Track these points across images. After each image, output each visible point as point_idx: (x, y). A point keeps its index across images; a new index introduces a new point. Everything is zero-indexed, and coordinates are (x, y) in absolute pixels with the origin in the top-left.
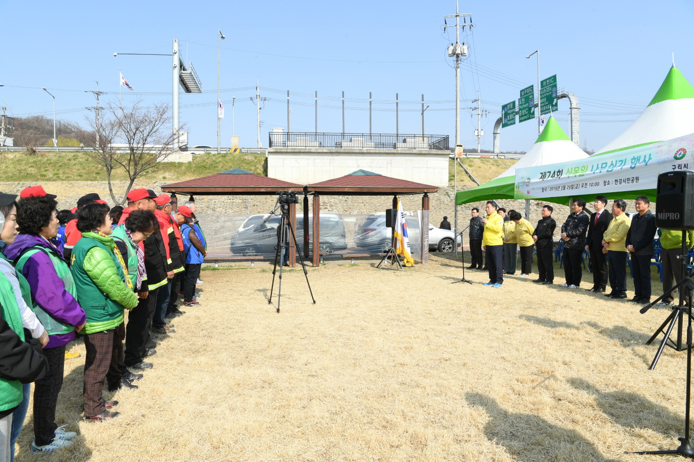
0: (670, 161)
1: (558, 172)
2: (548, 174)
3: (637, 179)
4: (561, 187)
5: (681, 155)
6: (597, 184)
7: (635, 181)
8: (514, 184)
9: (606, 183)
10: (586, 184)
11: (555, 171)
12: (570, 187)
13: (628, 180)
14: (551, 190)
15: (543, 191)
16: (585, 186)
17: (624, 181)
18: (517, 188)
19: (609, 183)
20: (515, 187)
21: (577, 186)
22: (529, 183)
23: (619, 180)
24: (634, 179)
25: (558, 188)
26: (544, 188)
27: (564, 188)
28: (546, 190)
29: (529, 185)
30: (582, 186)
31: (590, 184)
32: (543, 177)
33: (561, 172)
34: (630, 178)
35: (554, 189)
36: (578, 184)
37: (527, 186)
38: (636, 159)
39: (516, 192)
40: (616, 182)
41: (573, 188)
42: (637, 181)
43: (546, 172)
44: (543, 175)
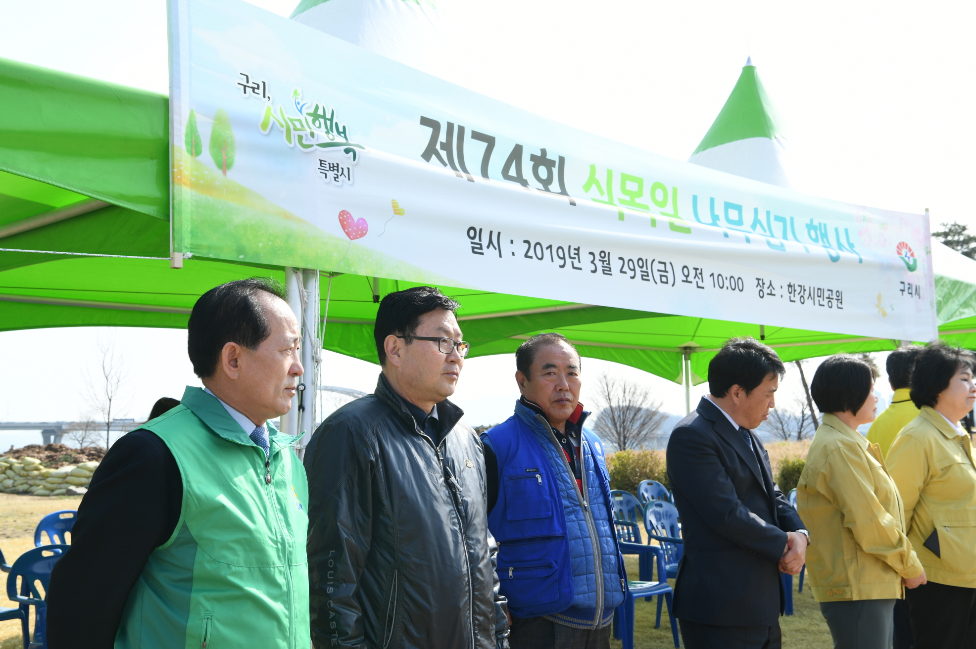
0: (900, 268)
1: (536, 162)
3: (839, 298)
4: (586, 259)
6: (737, 284)
7: (834, 302)
10: (698, 273)
11: (517, 153)
12: (634, 270)
13: (819, 295)
14: (531, 253)
15: (481, 248)
16: (697, 282)
17: (810, 295)
18: (206, 155)
19: (774, 289)
20: (183, 138)
21: (666, 271)
22: (351, 154)
23: (798, 289)
24: (832, 295)
25: (575, 258)
26: (481, 230)
27: (605, 263)
28: (497, 246)
29: (346, 172)
30: (685, 279)
31: (711, 276)
32: (443, 154)
33: (555, 171)
34: (823, 289)
35: (547, 253)
36: (665, 264)
37: (331, 174)
38: (818, 232)
39: (195, 185)
40: (790, 293)
41: (648, 276)
42: (840, 305)
43: (460, 130)
44: (443, 137)
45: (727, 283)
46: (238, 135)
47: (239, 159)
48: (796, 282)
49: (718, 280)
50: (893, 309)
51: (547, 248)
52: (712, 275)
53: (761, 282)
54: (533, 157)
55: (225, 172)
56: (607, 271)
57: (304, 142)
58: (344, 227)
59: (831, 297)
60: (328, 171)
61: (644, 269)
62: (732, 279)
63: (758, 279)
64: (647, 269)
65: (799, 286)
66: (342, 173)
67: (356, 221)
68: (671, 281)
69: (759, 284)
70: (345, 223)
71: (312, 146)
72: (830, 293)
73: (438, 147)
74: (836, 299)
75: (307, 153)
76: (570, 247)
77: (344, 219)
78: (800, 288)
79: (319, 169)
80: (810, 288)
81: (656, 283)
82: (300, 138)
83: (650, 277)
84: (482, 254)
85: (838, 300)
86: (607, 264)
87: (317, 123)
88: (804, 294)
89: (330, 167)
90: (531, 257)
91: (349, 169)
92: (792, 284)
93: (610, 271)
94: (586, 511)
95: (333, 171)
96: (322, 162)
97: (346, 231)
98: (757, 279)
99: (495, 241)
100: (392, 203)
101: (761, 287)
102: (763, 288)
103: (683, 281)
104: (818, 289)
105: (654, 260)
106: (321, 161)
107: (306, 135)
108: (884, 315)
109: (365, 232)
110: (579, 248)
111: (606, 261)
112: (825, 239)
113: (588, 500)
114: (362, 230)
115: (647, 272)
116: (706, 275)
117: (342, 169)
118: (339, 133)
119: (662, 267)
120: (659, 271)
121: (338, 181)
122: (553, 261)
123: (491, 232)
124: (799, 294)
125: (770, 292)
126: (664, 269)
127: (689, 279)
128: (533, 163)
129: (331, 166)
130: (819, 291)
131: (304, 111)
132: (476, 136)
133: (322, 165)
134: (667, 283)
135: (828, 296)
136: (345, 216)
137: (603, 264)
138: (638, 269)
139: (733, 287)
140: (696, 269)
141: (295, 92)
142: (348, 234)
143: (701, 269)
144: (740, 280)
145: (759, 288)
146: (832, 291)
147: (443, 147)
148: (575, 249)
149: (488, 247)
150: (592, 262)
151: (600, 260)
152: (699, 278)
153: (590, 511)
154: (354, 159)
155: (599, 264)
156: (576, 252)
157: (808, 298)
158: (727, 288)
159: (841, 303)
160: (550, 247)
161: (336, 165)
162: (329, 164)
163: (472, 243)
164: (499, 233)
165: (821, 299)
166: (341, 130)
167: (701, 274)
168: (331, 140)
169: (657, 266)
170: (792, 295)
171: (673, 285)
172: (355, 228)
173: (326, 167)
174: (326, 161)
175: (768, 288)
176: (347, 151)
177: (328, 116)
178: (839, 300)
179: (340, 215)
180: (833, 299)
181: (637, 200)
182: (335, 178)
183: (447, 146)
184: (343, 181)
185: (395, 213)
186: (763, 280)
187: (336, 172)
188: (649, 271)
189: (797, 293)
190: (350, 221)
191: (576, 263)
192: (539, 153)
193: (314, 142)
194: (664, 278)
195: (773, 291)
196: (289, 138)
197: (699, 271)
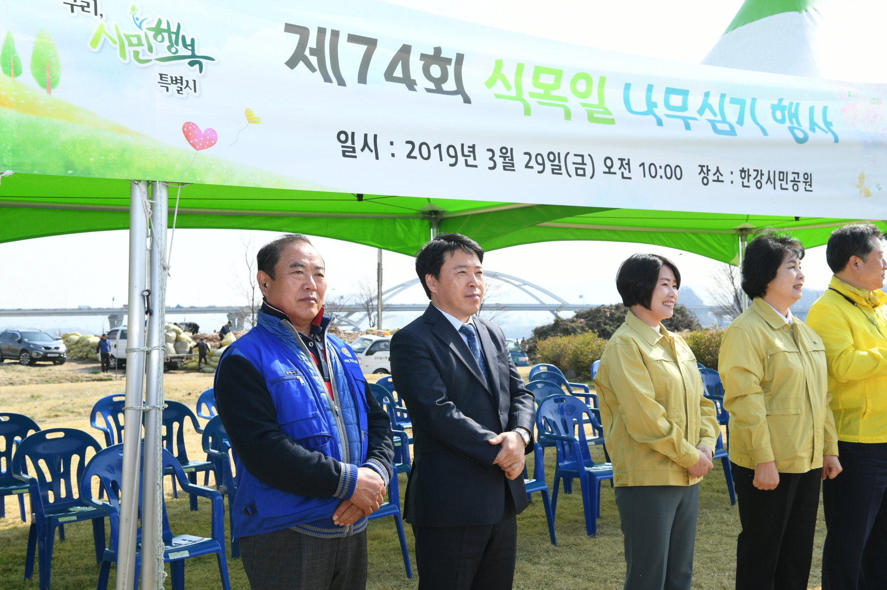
1: (428, 60)
2: (351, 57)
3: (808, 180)
6: (674, 172)
7: (802, 186)
9: (711, 177)
10: (625, 164)
11: (406, 50)
12: (543, 164)
13: (781, 178)
14: (416, 153)
15: (354, 151)
16: (622, 173)
17: (769, 178)
18: (27, 76)
19: (722, 175)
21: (583, 163)
22: (197, 66)
23: (754, 174)
24: (798, 178)
25: (469, 156)
26: (353, 134)
27: (507, 159)
28: (373, 148)
29: (191, 84)
30: (607, 170)
31: (640, 166)
32: (314, 60)
33: (451, 69)
34: (787, 173)
35: (435, 153)
36: (582, 156)
37: (173, 88)
38: (786, 112)
40: (743, 178)
41: (560, 169)
42: (808, 188)
43: (335, 34)
44: (312, 43)
45: (661, 172)
46: (62, 54)
48: (751, 167)
49: (650, 171)
50: (880, 189)
51: (435, 148)
52: (643, 164)
53: (705, 169)
54: (423, 57)
55: (49, 91)
56: (509, 166)
57: (141, 57)
58: (188, 138)
59: (796, 179)
60: (170, 84)
61: (556, 162)
62: (668, 168)
63: (702, 166)
64: (559, 162)
65: (754, 170)
66: (187, 86)
67: (203, 131)
68: (589, 172)
69: (702, 170)
70: (190, 134)
71: (150, 60)
72: (796, 176)
73: (307, 53)
74: (804, 182)
75: (144, 68)
76: (462, 145)
77: (189, 131)
78: (756, 172)
79: (159, 82)
80: (769, 171)
81: (570, 176)
83: (563, 170)
84: (355, 157)
85: (806, 183)
86: (509, 160)
87: (159, 38)
88: (761, 179)
89: (172, 80)
90: (415, 158)
91: (195, 81)
92: (746, 169)
93: (513, 166)
94: (338, 415)
95: (176, 84)
96: (163, 76)
97: (191, 142)
98: (700, 166)
99: (371, 145)
100: (246, 112)
101: (705, 174)
102: (708, 175)
103: (605, 173)
104: (780, 172)
105: (568, 153)
106: (161, 75)
107: (143, 50)
108: (868, 194)
109: (213, 142)
110: (474, 145)
111: (509, 157)
112: (794, 120)
113: (339, 405)
114: (210, 141)
115: (560, 166)
116: (634, 165)
117: (187, 82)
118: (185, 46)
119: (579, 160)
120: (574, 163)
121: (182, 94)
122: (441, 160)
123: (366, 136)
124: (754, 179)
125: (716, 179)
126: (581, 162)
127: (612, 170)
128: (423, 62)
129: (174, 79)
130: (781, 174)
131: (144, 26)
132: (353, 39)
133: (163, 79)
134: (584, 175)
135: (793, 179)
136: (190, 128)
137: (505, 160)
138: (548, 164)
139: (669, 176)
140: (622, 160)
141: (133, 8)
142: (193, 145)
143: (629, 160)
144: (678, 169)
145: (702, 175)
146: (798, 174)
147: (313, 52)
148: (469, 147)
149: (362, 150)
150: (491, 159)
151: (500, 157)
152: (625, 169)
153: (341, 416)
154: (201, 71)
155: (499, 161)
156: (471, 150)
157: (767, 183)
158: (661, 177)
159: (810, 185)
160: (439, 146)
161: (180, 78)
162: (172, 77)
163: (343, 147)
164: (375, 136)
165: (784, 183)
166: (188, 42)
167: (628, 164)
168: (173, 53)
169: (571, 159)
170: (745, 181)
171: (592, 177)
172: (202, 139)
173: (167, 81)
174: (167, 75)
175: (714, 174)
176: (192, 64)
177: (174, 29)
178: (808, 182)
179: (184, 127)
180: (799, 182)
181: (553, 93)
182: (178, 91)
183: (318, 52)
184: (188, 93)
185: (249, 122)
186: (707, 166)
187: (179, 85)
188: (563, 164)
189: (751, 178)
190: (196, 132)
191: (471, 161)
192: (432, 53)
193: (152, 56)
194: (580, 171)
195: (721, 178)
196: (123, 54)
197: (626, 161)
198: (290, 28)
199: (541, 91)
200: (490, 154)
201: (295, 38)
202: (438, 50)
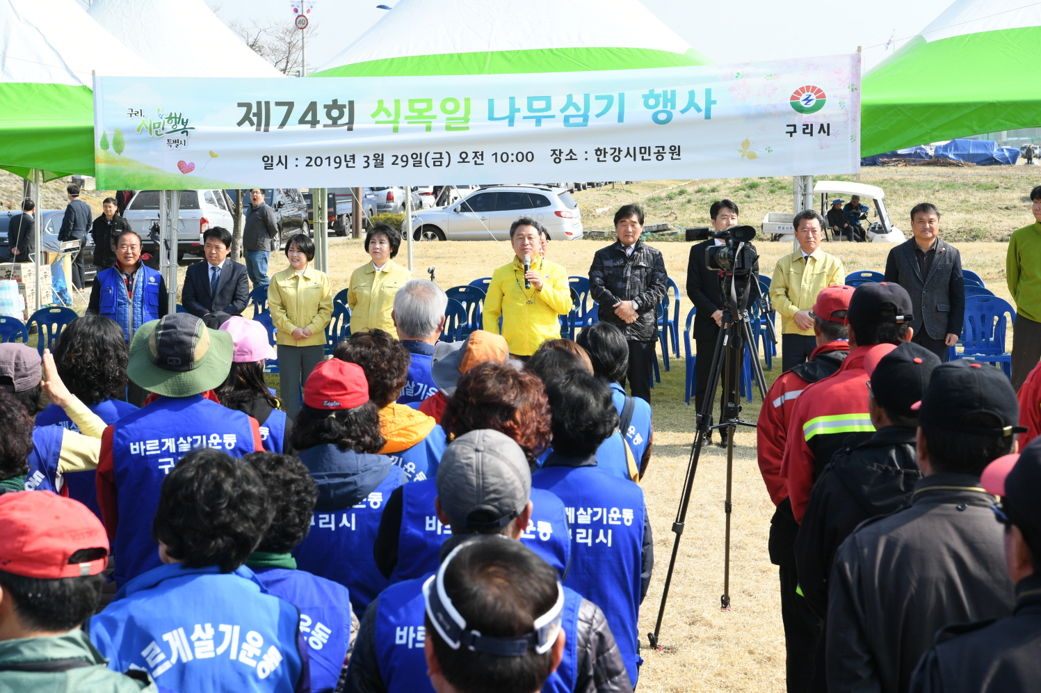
0: (783, 114)
1: (329, 108)
2: (277, 114)
3: (676, 151)
4: (360, 161)
5: (812, 104)
6: (527, 157)
7: (667, 156)
8: (90, 131)
9: (563, 157)
10: (479, 155)
11: (313, 107)
12: (407, 161)
13: (643, 152)
14: (312, 163)
15: (272, 166)
16: (475, 161)
17: (628, 153)
18: (111, 149)
19: (575, 155)
20: (99, 144)
21: (441, 158)
22: (185, 133)
23: (611, 151)
24: (663, 150)
25: (350, 161)
26: (272, 157)
29: (183, 142)
30: (462, 160)
31: (493, 155)
32: (255, 119)
33: (346, 110)
34: (649, 148)
35: (326, 162)
36: (441, 154)
37: (174, 145)
38: (660, 99)
39: (107, 162)
40: (599, 155)
41: (421, 163)
42: (676, 157)
43: (267, 104)
44: (254, 110)
45: (512, 157)
46: (125, 137)
47: (127, 148)
48: (607, 146)
49: (502, 157)
50: (770, 151)
51: (326, 159)
52: (496, 154)
53: (557, 152)
54: (325, 106)
55: (120, 154)
56: (380, 165)
57: (159, 133)
58: (180, 168)
59: (661, 151)
60: (173, 143)
61: (418, 159)
62: (520, 154)
63: (554, 151)
64: (421, 159)
65: (612, 148)
66: (180, 143)
67: (188, 164)
68: (445, 163)
69: (554, 153)
71: (163, 134)
72: (660, 148)
73: (251, 116)
74: (670, 153)
75: (160, 138)
76: (345, 156)
77: (181, 165)
78: (613, 150)
79: (167, 144)
80: (628, 148)
81: (429, 167)
82: (157, 132)
83: (423, 163)
84: (272, 169)
85: (673, 153)
86: (380, 161)
87: (170, 122)
88: (619, 154)
90: (312, 166)
91: (185, 141)
92: (601, 148)
93: (383, 164)
95: (175, 143)
96: (169, 140)
99: (284, 162)
100: (210, 151)
101: (557, 155)
102: (560, 156)
103: (460, 162)
105: (428, 153)
107: (161, 130)
108: (753, 157)
110: (354, 155)
111: (380, 159)
114: (191, 168)
115: (421, 161)
116: (487, 155)
117: (181, 141)
118: (182, 123)
119: (438, 156)
120: (432, 159)
121: (178, 147)
122: (330, 165)
123: (280, 157)
124: (612, 154)
125: (570, 158)
127: (467, 160)
128: (325, 110)
129: (175, 141)
130: (643, 149)
131: (163, 118)
132: (278, 104)
133: (169, 142)
134: (441, 165)
135: (657, 152)
136: (182, 163)
137: (377, 161)
138: (411, 161)
139: (520, 159)
140: (476, 152)
141: (159, 109)
142: (183, 171)
143: (482, 152)
144: (530, 154)
145: (555, 156)
146: (663, 148)
147: (254, 115)
148: (350, 156)
149: (277, 164)
150: (366, 161)
151: (373, 159)
152: (478, 158)
154: (188, 135)
155: (372, 162)
156: (352, 157)
157: (625, 157)
159: (678, 154)
160: (329, 158)
161: (177, 140)
162: (173, 140)
163: (266, 164)
164: (286, 157)
165: (646, 155)
166: (185, 121)
167: (482, 155)
168: (176, 128)
169: (431, 156)
170: (601, 157)
171: (448, 166)
172: (187, 168)
173: (171, 142)
174: (171, 140)
175: (567, 155)
176: (182, 133)
177: (178, 116)
178: (675, 153)
179: (178, 163)
180: (664, 153)
181: (425, 114)
182: (176, 147)
183: (258, 115)
184: (181, 147)
185: (212, 156)
186: (560, 150)
187: (177, 143)
188: (423, 160)
189: (608, 155)
190: (184, 165)
191: (350, 164)
192: (331, 103)
193: (164, 132)
194: (438, 162)
195: (574, 157)
196: (151, 134)
197: (480, 153)
198: (240, 105)
199: (416, 114)
200: (366, 159)
201: (244, 109)
202: (335, 101)
